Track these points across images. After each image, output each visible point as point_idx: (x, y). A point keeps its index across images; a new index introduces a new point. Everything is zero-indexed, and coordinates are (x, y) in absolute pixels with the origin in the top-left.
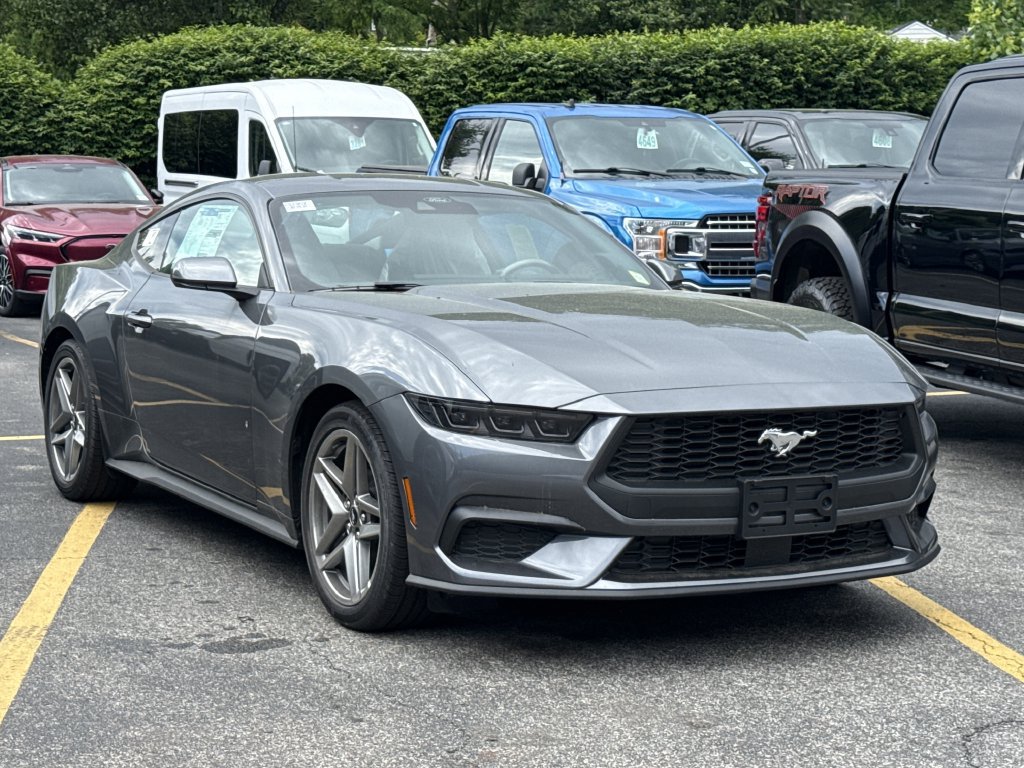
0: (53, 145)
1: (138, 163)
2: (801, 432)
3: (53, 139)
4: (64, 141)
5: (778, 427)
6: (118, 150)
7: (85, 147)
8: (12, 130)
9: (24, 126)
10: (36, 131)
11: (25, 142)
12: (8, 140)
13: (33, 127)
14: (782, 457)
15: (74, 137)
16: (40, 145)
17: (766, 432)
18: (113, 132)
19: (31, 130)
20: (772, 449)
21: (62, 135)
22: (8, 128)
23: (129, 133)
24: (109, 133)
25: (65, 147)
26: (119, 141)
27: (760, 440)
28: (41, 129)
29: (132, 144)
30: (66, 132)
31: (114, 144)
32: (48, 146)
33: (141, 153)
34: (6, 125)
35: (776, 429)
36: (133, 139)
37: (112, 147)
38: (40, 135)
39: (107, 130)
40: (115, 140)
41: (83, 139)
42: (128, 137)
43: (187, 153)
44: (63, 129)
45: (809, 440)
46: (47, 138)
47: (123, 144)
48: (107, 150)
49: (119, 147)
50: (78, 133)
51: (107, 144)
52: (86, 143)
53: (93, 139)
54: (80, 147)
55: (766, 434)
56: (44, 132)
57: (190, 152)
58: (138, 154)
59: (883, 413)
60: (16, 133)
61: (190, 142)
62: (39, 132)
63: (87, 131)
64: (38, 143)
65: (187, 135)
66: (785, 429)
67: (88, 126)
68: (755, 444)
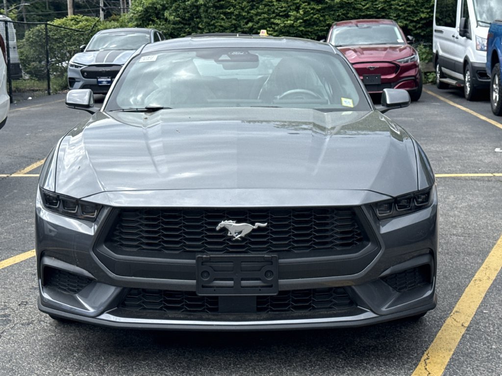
0: (386, 14)
1: (428, 21)
2: (253, 224)
3: (386, 10)
4: (391, 11)
5: (233, 220)
6: (418, 15)
7: (401, 13)
8: (366, 7)
9: (372, 4)
10: (377, 6)
11: (371, 13)
12: (364, 12)
13: (376, 5)
14: (237, 241)
15: (396, 9)
16: (380, 14)
17: (223, 222)
18: (415, 5)
19: (375, 6)
20: (229, 234)
21: (391, 8)
22: (364, 6)
23: (424, 5)
24: (413, 6)
25: (392, 14)
26: (418, 10)
27: (218, 228)
28: (380, 5)
29: (425, 11)
30: (392, 6)
31: (416, 12)
32: (383, 14)
33: (430, 15)
34: (363, 4)
35: (231, 221)
36: (426, 8)
37: (415, 13)
38: (379, 8)
39: (412, 4)
40: (416, 10)
41: (400, 10)
42: (423, 8)
43: (449, 15)
44: (392, 5)
45: (259, 228)
46: (383, 10)
47: (420, 11)
48: (412, 14)
49: (418, 13)
50: (398, 7)
51: (412, 12)
52: (401, 12)
53: (405, 9)
54: (399, 14)
55: (223, 223)
56: (381, 7)
57: (451, 14)
58: (428, 16)
59: (335, 212)
60: (368, 8)
61: (451, 8)
62: (379, 7)
63: (402, 5)
64: (379, 12)
65: (449, 4)
66: (238, 221)
67: (403, 2)
68: (214, 230)
